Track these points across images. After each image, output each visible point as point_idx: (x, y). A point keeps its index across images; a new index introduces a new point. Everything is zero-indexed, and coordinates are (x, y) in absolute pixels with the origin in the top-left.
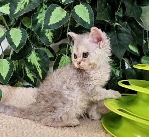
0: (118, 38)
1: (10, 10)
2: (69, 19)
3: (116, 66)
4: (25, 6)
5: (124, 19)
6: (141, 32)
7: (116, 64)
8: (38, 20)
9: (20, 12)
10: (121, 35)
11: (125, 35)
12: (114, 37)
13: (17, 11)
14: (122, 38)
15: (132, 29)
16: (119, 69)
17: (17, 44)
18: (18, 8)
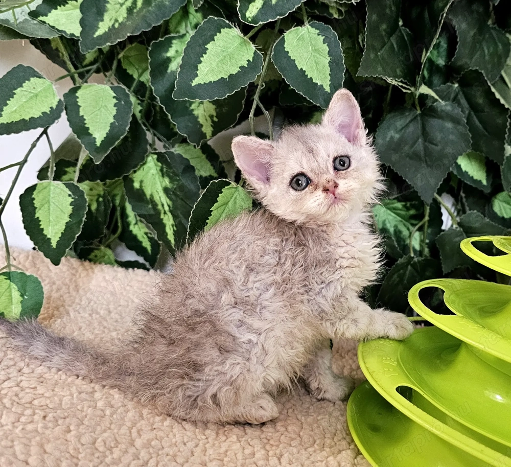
0: (425, 133)
1: (82, 22)
2: (263, 71)
3: (413, 217)
4: (130, 11)
5: (449, 73)
6: (499, 121)
7: (412, 212)
8: (169, 60)
9: (112, 29)
10: (434, 123)
11: (449, 125)
12: (411, 128)
13: (103, 28)
14: (438, 136)
15: (474, 107)
16: (420, 229)
17: (99, 134)
18: (106, 17)
